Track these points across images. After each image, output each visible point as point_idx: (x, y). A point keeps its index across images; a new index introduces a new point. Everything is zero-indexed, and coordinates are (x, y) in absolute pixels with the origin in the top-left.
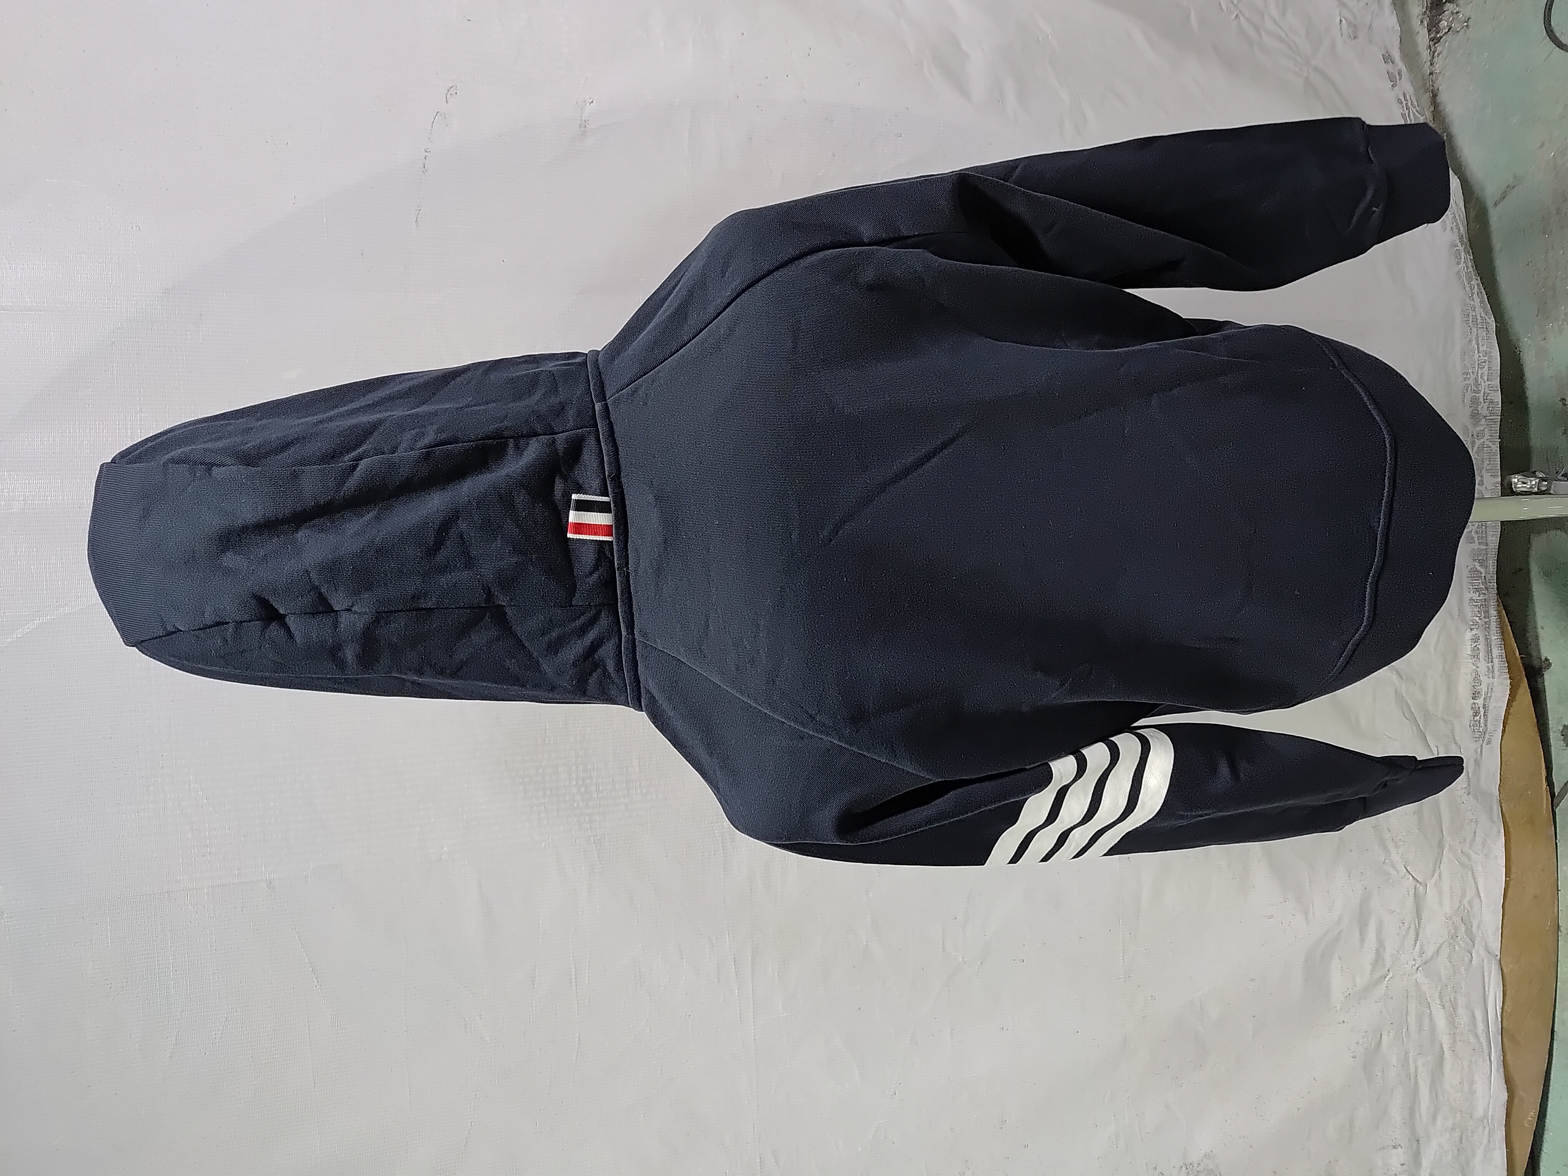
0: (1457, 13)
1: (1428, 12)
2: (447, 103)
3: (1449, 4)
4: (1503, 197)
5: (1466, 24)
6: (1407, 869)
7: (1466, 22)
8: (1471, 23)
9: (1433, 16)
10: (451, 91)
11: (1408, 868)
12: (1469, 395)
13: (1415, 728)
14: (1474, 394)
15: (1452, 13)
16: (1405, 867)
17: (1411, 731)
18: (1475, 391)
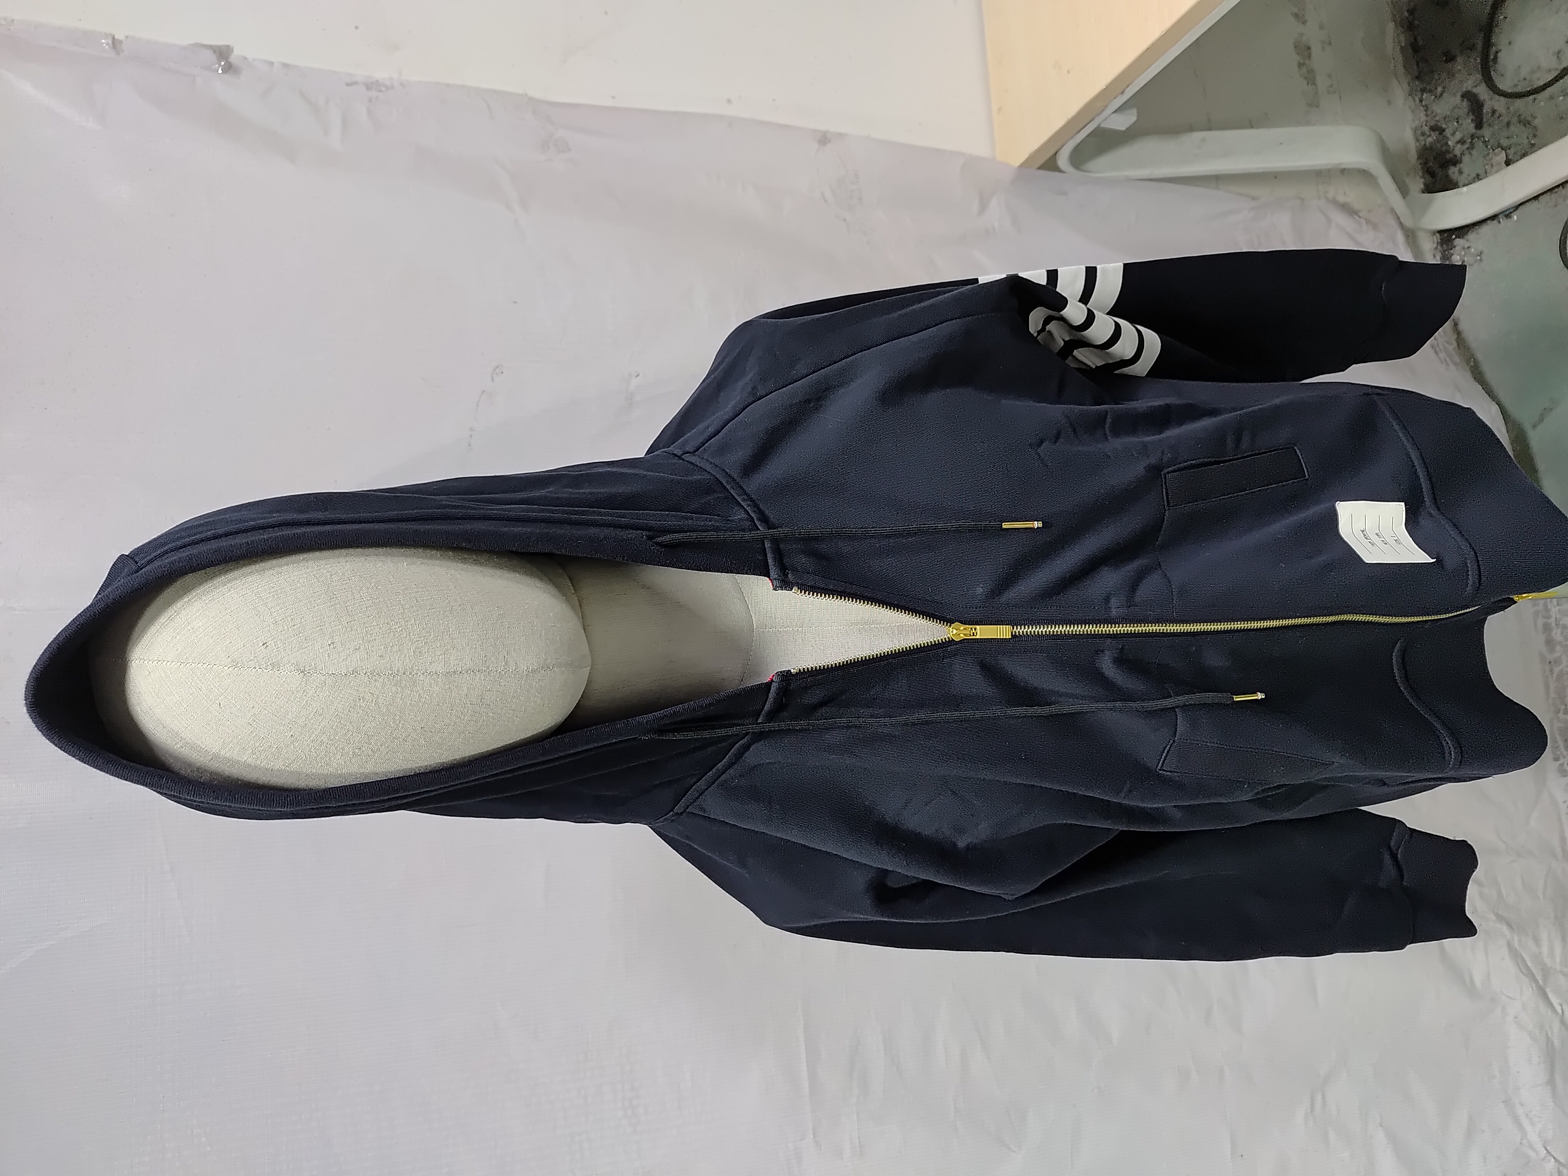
0: (1468, 248)
1: (1439, 247)
2: (493, 381)
3: (1458, 239)
4: (1541, 419)
5: (1479, 258)
6: (1546, 1149)
7: (1479, 256)
8: (1484, 256)
9: (1445, 251)
10: (498, 370)
11: (1548, 1148)
12: (1540, 621)
13: (1534, 985)
14: (1545, 620)
15: (1464, 248)
16: (1545, 1147)
17: (1530, 989)
18: (1546, 617)
